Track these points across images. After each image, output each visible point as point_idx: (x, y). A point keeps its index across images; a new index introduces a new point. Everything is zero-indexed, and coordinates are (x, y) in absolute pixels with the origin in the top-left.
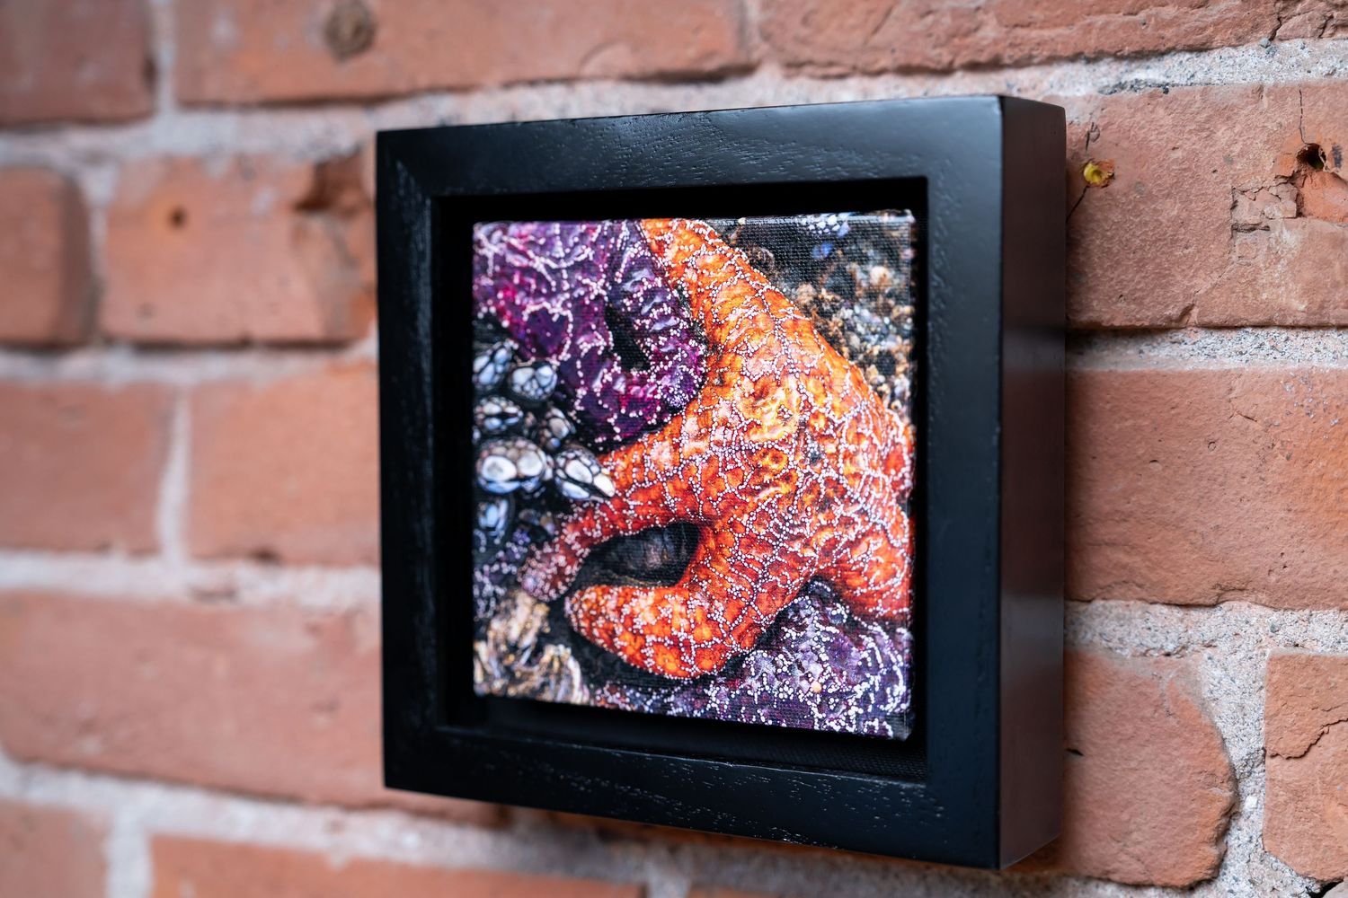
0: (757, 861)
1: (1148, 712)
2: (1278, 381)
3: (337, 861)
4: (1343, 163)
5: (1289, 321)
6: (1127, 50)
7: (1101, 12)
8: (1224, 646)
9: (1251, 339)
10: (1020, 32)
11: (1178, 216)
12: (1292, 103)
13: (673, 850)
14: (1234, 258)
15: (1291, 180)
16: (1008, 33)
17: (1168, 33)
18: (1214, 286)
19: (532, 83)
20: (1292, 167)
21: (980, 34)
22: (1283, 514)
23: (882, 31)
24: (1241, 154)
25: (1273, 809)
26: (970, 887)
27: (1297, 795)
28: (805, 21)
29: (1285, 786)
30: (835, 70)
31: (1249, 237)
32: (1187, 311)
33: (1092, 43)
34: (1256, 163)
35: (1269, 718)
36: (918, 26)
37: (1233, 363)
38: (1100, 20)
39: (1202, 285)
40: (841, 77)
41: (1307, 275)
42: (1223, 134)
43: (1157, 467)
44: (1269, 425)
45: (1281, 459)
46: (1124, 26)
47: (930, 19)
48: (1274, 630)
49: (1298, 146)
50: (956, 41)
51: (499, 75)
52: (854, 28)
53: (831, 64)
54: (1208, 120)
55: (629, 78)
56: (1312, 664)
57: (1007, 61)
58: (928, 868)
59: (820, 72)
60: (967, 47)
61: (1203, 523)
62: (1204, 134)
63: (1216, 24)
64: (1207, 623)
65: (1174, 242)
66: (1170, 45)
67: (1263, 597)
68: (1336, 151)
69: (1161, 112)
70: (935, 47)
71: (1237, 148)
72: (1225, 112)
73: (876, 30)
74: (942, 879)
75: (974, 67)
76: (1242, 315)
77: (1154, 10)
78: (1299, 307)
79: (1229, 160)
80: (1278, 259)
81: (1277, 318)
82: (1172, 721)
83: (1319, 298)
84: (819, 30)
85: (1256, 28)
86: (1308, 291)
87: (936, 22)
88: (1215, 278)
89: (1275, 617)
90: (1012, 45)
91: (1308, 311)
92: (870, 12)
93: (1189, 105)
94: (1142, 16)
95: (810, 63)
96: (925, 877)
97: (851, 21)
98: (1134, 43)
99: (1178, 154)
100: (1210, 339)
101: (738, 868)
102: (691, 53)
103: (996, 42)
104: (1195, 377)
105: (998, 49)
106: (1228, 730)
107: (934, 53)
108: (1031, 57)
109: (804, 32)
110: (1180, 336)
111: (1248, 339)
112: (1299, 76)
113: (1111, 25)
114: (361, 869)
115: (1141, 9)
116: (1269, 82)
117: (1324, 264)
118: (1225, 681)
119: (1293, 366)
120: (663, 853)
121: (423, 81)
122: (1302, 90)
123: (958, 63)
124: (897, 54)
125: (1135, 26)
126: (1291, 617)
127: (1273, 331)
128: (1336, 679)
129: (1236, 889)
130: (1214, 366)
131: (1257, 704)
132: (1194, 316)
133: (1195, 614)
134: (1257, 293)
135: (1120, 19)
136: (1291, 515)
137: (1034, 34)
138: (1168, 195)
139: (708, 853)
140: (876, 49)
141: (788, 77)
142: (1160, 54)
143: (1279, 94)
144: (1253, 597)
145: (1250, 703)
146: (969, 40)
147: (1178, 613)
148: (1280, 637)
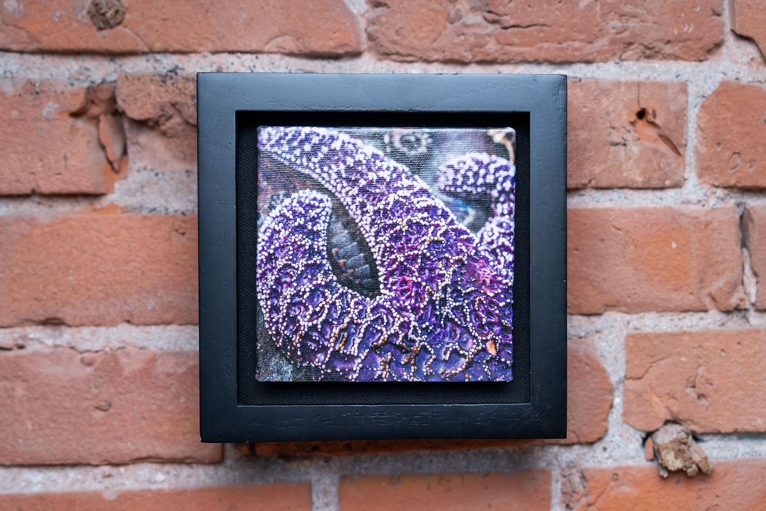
0: (376, 460)
1: (577, 364)
2: (630, 213)
3: (110, 496)
4: (658, 117)
5: (635, 186)
6: (558, 60)
7: (547, 41)
8: (606, 332)
9: (616, 194)
10: (507, 48)
11: (586, 138)
12: (634, 90)
13: (327, 461)
14: (610, 157)
15: (632, 123)
16: (502, 48)
17: (577, 54)
18: (603, 170)
19: (232, 52)
20: (634, 118)
21: (488, 47)
22: (633, 271)
23: (437, 41)
24: (614, 111)
25: (626, 403)
26: (490, 457)
27: (638, 395)
28: (397, 32)
29: (634, 392)
30: (410, 59)
31: (616, 148)
32: (590, 181)
33: (542, 56)
34: (620, 115)
35: (627, 362)
36: (457, 40)
37: (608, 205)
38: (546, 45)
39: (597, 170)
40: (411, 62)
41: (643, 166)
42: (604, 101)
43: (576, 252)
44: (627, 232)
45: (632, 247)
46: (558, 49)
47: (462, 37)
48: (628, 323)
49: (637, 109)
50: (476, 49)
51: (211, 47)
52: (424, 38)
53: (409, 55)
54: (599, 95)
55: (291, 54)
56: (646, 336)
57: (499, 61)
58: (468, 450)
59: (401, 58)
60: (482, 53)
61: (598, 277)
62: (597, 101)
63: (598, 52)
64: (598, 322)
65: (585, 149)
66: (577, 59)
67: (624, 309)
68: (654, 112)
69: (578, 90)
70: (466, 51)
71: (611, 108)
72: (605, 92)
73: (434, 41)
74: (475, 455)
75: (481, 62)
76: (615, 183)
77: (570, 43)
78: (639, 180)
79: (608, 114)
80: (630, 158)
81: (630, 184)
82: (587, 368)
83: (648, 176)
84: (404, 38)
85: (614, 55)
86: (643, 173)
87: (466, 40)
88: (603, 167)
89: (628, 317)
90: (504, 54)
91: (643, 182)
92: (433, 31)
93: (590, 88)
94: (564, 45)
95: (398, 54)
96: (466, 455)
97: (421, 35)
98: (563, 57)
99: (585, 110)
100: (598, 194)
101: (365, 465)
102: (331, 43)
103: (496, 51)
104: (594, 211)
105: (496, 55)
106: (609, 369)
107: (465, 54)
108: (512, 59)
109: (396, 38)
110: (583, 192)
111: (614, 194)
112: (635, 78)
113: (550, 48)
114: (126, 497)
115: (565, 41)
116: (623, 79)
117: (649, 161)
118: (607, 348)
119: (636, 206)
120: (322, 463)
121: (158, 46)
122: (639, 85)
123: (474, 60)
124: (446, 53)
125: (562, 49)
126: (635, 316)
127: (626, 191)
128: (656, 342)
129: (613, 440)
130: (600, 206)
131: (622, 356)
132: (593, 182)
133: (593, 319)
134: (621, 173)
135: (556, 45)
136: (637, 272)
137: (515, 49)
138: (582, 128)
139: (347, 459)
140: (434, 50)
141: (380, 60)
142: (570, 63)
143: (629, 85)
144: (619, 309)
145: (619, 356)
146: (482, 49)
147: (585, 318)
148: (631, 326)
